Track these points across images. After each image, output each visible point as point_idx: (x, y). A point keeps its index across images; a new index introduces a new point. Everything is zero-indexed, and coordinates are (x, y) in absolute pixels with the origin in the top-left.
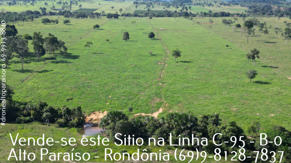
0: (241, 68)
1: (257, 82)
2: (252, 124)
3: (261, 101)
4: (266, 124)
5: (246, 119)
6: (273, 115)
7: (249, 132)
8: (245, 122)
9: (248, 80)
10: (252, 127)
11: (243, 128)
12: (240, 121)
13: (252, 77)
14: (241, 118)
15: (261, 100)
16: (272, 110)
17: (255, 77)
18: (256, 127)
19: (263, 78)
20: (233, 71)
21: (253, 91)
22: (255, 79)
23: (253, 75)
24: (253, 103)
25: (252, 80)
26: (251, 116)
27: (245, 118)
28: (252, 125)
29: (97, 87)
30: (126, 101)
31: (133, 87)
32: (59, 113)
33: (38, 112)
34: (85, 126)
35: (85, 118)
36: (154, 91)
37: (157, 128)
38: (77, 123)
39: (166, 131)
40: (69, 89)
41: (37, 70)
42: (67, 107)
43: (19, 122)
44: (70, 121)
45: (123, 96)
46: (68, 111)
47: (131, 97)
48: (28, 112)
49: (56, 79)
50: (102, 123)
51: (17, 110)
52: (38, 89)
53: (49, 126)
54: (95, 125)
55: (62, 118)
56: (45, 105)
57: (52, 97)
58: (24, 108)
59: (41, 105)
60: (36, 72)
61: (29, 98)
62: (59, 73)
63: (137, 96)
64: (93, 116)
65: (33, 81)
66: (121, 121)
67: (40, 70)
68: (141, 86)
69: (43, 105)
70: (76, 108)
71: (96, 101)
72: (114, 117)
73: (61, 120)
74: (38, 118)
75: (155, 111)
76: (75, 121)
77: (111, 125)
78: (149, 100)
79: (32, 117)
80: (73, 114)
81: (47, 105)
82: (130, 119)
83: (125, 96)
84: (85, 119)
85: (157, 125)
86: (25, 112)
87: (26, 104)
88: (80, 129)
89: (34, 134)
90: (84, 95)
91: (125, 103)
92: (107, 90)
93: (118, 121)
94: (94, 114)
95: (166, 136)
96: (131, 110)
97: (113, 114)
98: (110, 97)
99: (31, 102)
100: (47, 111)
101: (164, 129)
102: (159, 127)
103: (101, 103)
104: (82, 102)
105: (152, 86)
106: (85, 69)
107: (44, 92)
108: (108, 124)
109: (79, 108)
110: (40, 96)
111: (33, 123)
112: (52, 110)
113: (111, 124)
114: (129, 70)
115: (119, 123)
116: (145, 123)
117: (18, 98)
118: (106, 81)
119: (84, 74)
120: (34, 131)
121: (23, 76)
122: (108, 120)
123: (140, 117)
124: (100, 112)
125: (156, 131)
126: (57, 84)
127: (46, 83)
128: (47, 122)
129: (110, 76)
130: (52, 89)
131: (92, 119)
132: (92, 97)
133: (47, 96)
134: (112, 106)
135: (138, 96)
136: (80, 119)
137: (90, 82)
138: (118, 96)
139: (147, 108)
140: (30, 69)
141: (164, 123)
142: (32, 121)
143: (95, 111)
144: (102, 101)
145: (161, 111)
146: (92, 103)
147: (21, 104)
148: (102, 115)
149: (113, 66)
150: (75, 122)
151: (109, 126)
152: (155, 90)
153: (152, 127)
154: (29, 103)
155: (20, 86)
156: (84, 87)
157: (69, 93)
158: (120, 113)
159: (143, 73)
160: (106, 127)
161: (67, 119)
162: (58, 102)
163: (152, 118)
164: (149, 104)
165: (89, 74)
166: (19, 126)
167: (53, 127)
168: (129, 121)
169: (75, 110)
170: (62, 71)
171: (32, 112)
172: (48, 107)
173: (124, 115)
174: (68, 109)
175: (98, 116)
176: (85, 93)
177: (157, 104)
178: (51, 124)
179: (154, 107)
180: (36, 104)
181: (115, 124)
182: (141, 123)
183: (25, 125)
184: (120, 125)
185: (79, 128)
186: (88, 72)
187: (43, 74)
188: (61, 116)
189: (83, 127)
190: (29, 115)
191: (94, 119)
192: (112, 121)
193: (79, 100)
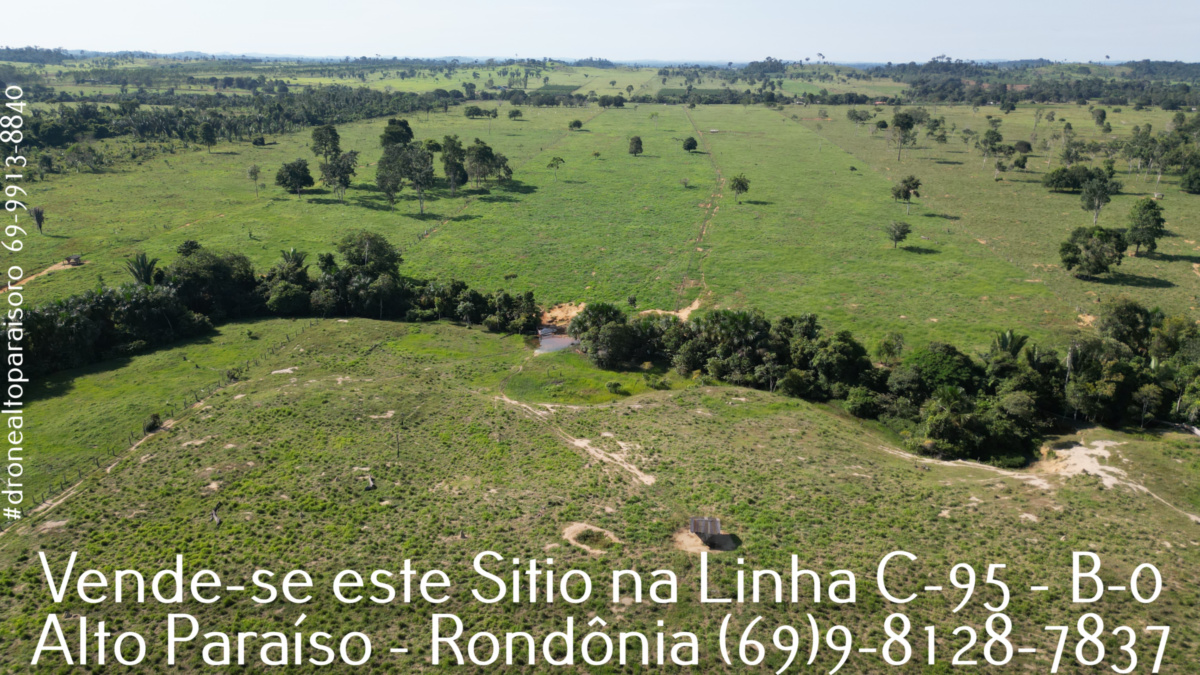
0: (878, 218)
1: (910, 249)
2: (886, 338)
3: (913, 290)
4: (918, 339)
5: (876, 327)
6: (935, 320)
7: (879, 354)
8: (874, 333)
9: (889, 244)
10: (886, 344)
11: (866, 347)
12: (863, 332)
13: (899, 238)
14: (866, 325)
15: (914, 287)
16: (936, 310)
17: (905, 238)
18: (894, 344)
19: (923, 241)
20: (860, 225)
21: (899, 268)
22: (906, 243)
23: (902, 232)
24: (896, 293)
25: (899, 244)
26: (887, 320)
27: (874, 324)
28: (887, 340)
29: (569, 252)
30: (625, 284)
31: (643, 255)
32: (489, 304)
33: (449, 300)
34: (540, 332)
35: (542, 315)
36: (684, 265)
37: (685, 339)
38: (524, 325)
39: (703, 347)
40: (513, 255)
41: (450, 215)
42: (506, 291)
43: (412, 320)
44: (512, 322)
45: (619, 272)
46: (508, 301)
47: (636, 276)
48: (429, 299)
49: (487, 234)
50: (573, 327)
51: (409, 294)
52: (451, 253)
53: (470, 328)
54: (560, 331)
55: (494, 314)
56: (463, 286)
57: (478, 272)
58: (422, 291)
59: (453, 286)
60: (449, 219)
61: (432, 272)
62: (493, 222)
63: (648, 273)
64: (558, 313)
65: (441, 237)
66: (612, 324)
67: (456, 216)
68: (660, 253)
69: (459, 287)
70: (522, 294)
71: (566, 281)
72: (596, 316)
73: (494, 319)
74: (448, 312)
75: (683, 306)
76: (520, 320)
77: (592, 330)
78: (673, 282)
79: (436, 309)
80: (517, 307)
81: (466, 288)
82: (631, 321)
83: (625, 273)
84: (542, 318)
85: (683, 334)
86: (423, 299)
87: (425, 283)
88: (530, 337)
89: (440, 343)
90: (541, 269)
91: (624, 289)
92: (588, 259)
93: (606, 323)
94: (560, 307)
95: (702, 356)
96: (633, 302)
97: (596, 309)
98: (594, 274)
99: (435, 280)
100: (465, 300)
101: (699, 343)
102: (688, 339)
103: (574, 287)
104: (538, 284)
105: (682, 255)
106: (546, 215)
107: (461, 261)
108: (585, 329)
109: (530, 296)
110: (454, 268)
111: (439, 322)
112: (476, 298)
113: (590, 330)
114: (635, 219)
115: (606, 329)
116: (661, 330)
117: (410, 270)
118: (587, 240)
119: (543, 226)
120: (440, 337)
121: (422, 227)
122: (585, 321)
123: (651, 317)
124: (571, 305)
125: (682, 347)
126: (489, 244)
127: (467, 243)
128: (466, 321)
129: (596, 231)
130: (479, 254)
131: (554, 319)
132: (558, 274)
133: (468, 268)
134: (596, 292)
135: (651, 274)
136: (531, 316)
137: (555, 241)
138: (610, 272)
139: (668, 299)
140: (436, 212)
141: (700, 331)
142: (437, 319)
143: (561, 303)
144: (576, 283)
145: (696, 305)
146: (557, 285)
147: (416, 282)
148: (574, 312)
149: (604, 209)
150: (521, 323)
151: (586, 334)
152: (687, 263)
153: (674, 339)
154: (430, 283)
155: (416, 247)
156: (542, 252)
157: (513, 264)
158: (610, 308)
159: (665, 227)
160: (582, 335)
161: (504, 316)
162: (489, 282)
163: (676, 320)
164: (673, 291)
165: (555, 225)
166: (412, 327)
167: (478, 331)
168: (627, 324)
169: (520, 298)
170: (500, 218)
171: (437, 300)
172: (469, 290)
173: (617, 313)
174: (506, 296)
175: (567, 312)
176: (544, 265)
177: (690, 291)
178: (474, 326)
179: (681, 298)
180: (444, 285)
181: (599, 329)
182: (652, 330)
183: (424, 325)
184: (609, 333)
185: (529, 335)
186: (552, 222)
187: (463, 223)
188: (492, 311)
189: (537, 333)
190: (431, 305)
191: (558, 318)
192: (594, 323)
193: (531, 279)
